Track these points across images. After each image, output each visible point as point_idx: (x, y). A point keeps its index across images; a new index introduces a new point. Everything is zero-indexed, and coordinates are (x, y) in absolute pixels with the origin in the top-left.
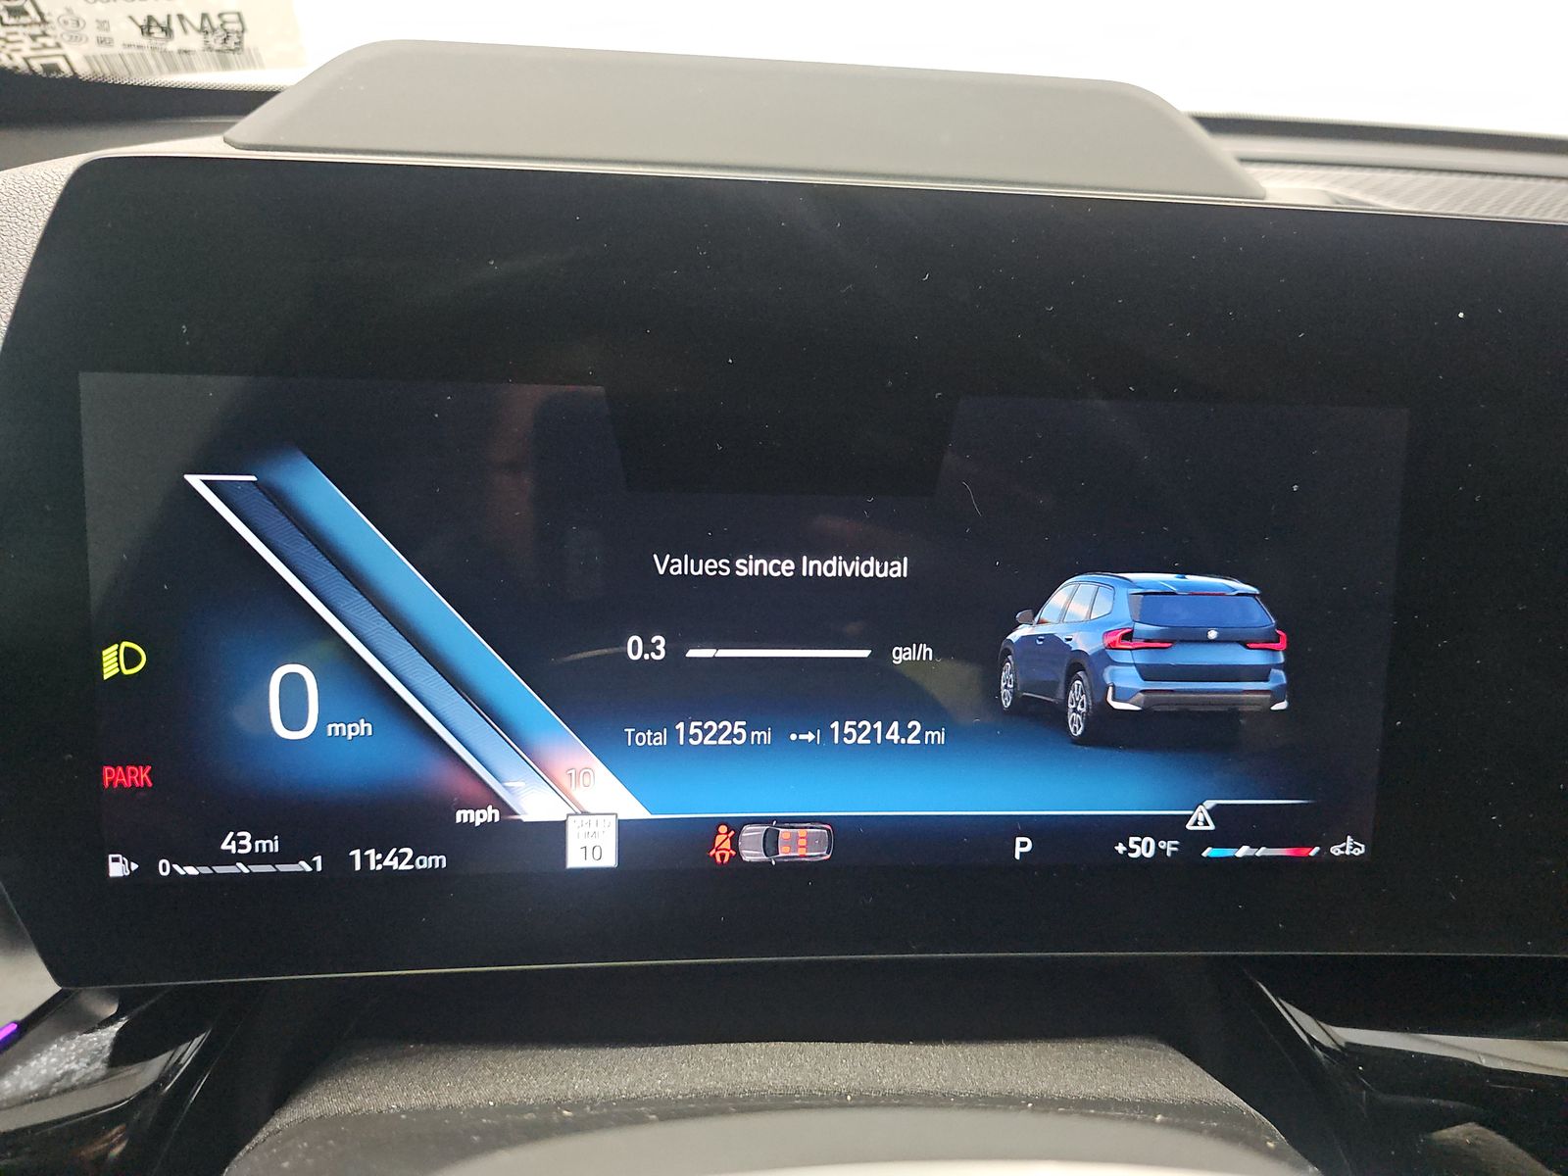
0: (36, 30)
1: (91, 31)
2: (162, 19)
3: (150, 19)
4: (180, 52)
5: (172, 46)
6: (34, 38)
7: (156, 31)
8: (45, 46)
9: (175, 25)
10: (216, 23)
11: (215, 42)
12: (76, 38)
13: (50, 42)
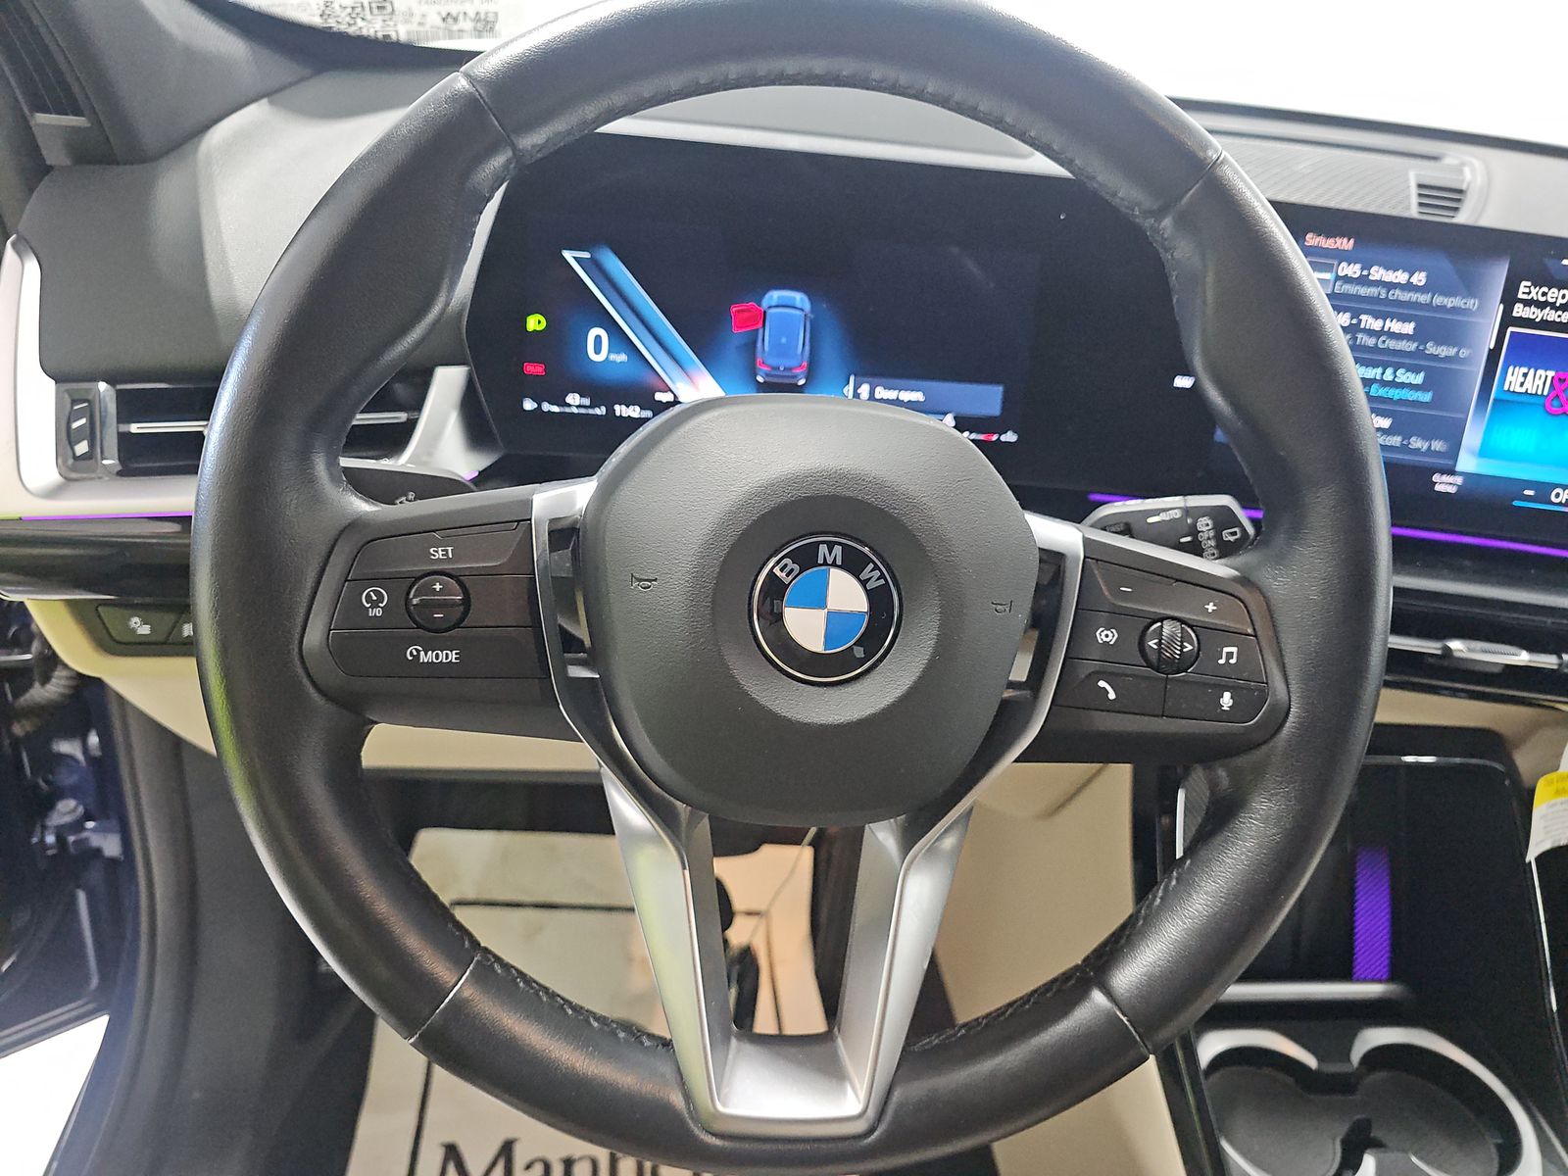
0: (386, 18)
1: (416, 19)
2: (454, 13)
3: (449, 14)
4: (459, 31)
5: (455, 28)
6: (384, 21)
7: (450, 20)
8: (388, 25)
9: (461, 17)
10: (483, 17)
11: (480, 26)
12: (406, 22)
13: (392, 23)
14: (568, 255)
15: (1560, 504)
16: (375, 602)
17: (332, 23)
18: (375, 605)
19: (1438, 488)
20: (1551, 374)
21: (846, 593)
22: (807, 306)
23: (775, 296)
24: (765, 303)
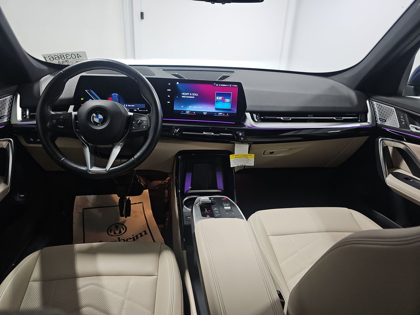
14: (86, 90)
15: (220, 115)
16: (54, 121)
17: (60, 63)
18: (54, 122)
19: (204, 114)
20: (222, 97)
21: (101, 117)
22: (118, 95)
23: (113, 94)
24: (112, 95)
